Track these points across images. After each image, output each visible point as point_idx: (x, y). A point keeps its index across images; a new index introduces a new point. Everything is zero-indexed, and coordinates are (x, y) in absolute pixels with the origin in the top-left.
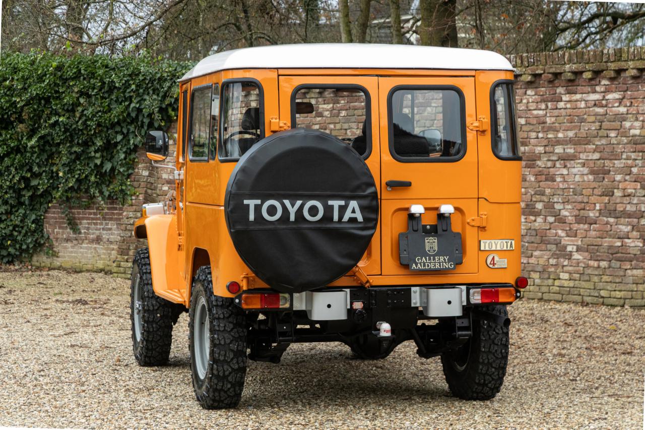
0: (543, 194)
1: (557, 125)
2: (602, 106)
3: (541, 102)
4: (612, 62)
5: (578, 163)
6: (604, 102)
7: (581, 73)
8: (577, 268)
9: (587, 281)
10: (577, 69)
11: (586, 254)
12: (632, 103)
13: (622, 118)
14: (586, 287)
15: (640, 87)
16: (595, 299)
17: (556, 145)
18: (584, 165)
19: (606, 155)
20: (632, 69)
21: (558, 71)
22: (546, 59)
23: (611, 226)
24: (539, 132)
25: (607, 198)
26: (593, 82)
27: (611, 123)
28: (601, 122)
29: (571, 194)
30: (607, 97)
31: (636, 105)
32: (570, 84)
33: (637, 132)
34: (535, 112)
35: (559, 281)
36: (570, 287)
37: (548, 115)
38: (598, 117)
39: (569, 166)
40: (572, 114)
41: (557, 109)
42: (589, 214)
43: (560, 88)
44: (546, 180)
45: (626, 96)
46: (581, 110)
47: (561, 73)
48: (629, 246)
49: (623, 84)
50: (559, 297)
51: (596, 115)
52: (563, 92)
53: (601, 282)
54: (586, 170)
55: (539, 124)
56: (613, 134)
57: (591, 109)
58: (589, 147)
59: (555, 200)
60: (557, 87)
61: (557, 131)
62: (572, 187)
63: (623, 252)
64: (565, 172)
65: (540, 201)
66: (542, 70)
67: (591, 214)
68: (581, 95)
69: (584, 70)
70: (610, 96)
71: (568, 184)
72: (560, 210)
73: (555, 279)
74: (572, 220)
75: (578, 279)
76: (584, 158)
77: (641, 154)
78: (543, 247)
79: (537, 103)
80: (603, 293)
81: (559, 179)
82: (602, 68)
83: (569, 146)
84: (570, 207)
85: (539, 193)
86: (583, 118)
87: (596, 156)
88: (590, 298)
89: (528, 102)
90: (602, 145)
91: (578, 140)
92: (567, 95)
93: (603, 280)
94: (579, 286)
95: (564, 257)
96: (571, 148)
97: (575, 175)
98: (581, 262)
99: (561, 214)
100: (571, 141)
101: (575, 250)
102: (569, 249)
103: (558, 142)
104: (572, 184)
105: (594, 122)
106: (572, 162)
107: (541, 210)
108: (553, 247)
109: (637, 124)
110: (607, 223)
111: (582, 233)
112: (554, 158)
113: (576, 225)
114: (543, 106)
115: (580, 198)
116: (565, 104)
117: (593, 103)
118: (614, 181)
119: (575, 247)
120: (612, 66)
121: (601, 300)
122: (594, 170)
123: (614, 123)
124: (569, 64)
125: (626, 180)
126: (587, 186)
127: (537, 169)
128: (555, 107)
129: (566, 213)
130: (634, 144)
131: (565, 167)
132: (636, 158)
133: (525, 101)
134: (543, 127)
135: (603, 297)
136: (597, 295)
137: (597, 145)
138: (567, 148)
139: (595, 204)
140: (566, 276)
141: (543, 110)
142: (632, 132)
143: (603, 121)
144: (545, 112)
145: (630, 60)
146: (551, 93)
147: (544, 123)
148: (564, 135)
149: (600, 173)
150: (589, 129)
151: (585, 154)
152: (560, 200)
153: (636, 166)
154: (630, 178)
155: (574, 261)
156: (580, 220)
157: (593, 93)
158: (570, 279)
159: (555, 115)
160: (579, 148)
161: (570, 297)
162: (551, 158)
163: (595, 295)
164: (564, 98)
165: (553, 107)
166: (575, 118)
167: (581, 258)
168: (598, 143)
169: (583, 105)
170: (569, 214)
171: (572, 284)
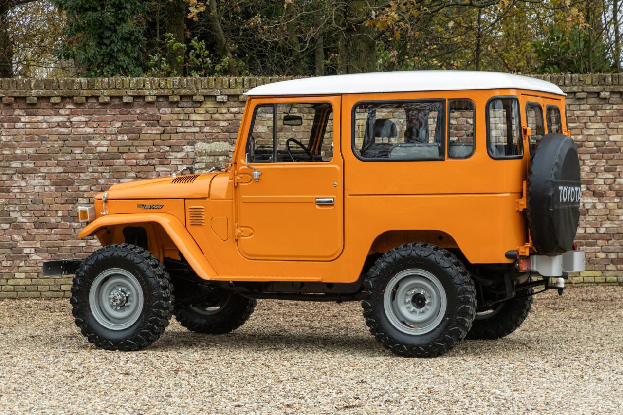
1: (13, 142)
2: (67, 127)
4: (84, 89)
5: (39, 176)
6: (68, 123)
7: (48, 98)
8: (36, 268)
9: (46, 278)
10: (45, 94)
11: (46, 255)
12: (99, 125)
13: (88, 137)
14: (46, 283)
15: (108, 111)
16: (56, 294)
17: (11, 161)
18: (44, 178)
19: (69, 168)
20: (106, 96)
21: (23, 95)
23: (75, 229)
25: (71, 206)
26: (57, 106)
27: (76, 142)
28: (64, 141)
29: (30, 203)
30: (72, 120)
31: (104, 126)
32: (30, 107)
33: (105, 149)
35: (14, 280)
36: (26, 285)
37: (4, 134)
38: (62, 137)
39: (28, 178)
40: (32, 133)
42: (50, 220)
43: (18, 110)
45: (93, 119)
46: (41, 130)
47: (25, 98)
48: (94, 246)
49: (89, 108)
50: (14, 294)
51: (60, 134)
52: (21, 113)
53: (62, 278)
54: (47, 182)
56: (78, 151)
57: (54, 129)
58: (52, 162)
59: (11, 209)
60: (14, 109)
61: (14, 148)
62: (30, 197)
63: (88, 251)
64: (23, 184)
66: (4, 94)
67: (52, 220)
68: (42, 117)
69: (52, 95)
70: (75, 119)
71: (27, 195)
72: (16, 217)
73: (7, 280)
74: (31, 226)
75: (36, 277)
76: (46, 171)
77: (108, 168)
80: (63, 288)
81: (15, 190)
82: (74, 94)
83: (27, 161)
84: (28, 214)
86: (45, 137)
87: (60, 169)
88: (49, 293)
90: (67, 160)
91: (38, 156)
92: (27, 117)
94: (37, 283)
95: (20, 258)
96: (31, 163)
97: (34, 186)
99: (18, 221)
100: (30, 157)
101: (32, 252)
102: (26, 251)
104: (31, 195)
105: (57, 141)
106: (32, 175)
108: (8, 251)
109: (104, 142)
110: (70, 227)
111: (42, 237)
113: (35, 230)
115: (40, 206)
116: (24, 125)
117: (57, 124)
118: (79, 190)
119: (33, 250)
120: (85, 93)
121: (62, 293)
122: (56, 182)
123: (79, 142)
124: (35, 90)
125: (91, 190)
126: (49, 196)
128: (13, 127)
129: (24, 220)
130: (100, 159)
131: (24, 179)
132: (103, 171)
135: (64, 291)
136: (58, 289)
137: (58, 160)
138: (26, 163)
139: (57, 211)
140: (23, 275)
142: (99, 149)
143: (67, 140)
145: (104, 89)
146: (8, 114)
148: (23, 152)
149: (62, 184)
150: (51, 146)
151: (47, 168)
152: (17, 209)
153: (102, 177)
154: (97, 188)
155: (32, 262)
156: (38, 225)
157: (56, 115)
158: (26, 278)
159: (12, 134)
160: (39, 163)
161: (27, 294)
162: (7, 172)
163: (56, 290)
164: (23, 119)
165: (10, 127)
166: (35, 137)
167: (40, 258)
168: (60, 159)
169: (45, 125)
170: (27, 221)
171: (28, 282)
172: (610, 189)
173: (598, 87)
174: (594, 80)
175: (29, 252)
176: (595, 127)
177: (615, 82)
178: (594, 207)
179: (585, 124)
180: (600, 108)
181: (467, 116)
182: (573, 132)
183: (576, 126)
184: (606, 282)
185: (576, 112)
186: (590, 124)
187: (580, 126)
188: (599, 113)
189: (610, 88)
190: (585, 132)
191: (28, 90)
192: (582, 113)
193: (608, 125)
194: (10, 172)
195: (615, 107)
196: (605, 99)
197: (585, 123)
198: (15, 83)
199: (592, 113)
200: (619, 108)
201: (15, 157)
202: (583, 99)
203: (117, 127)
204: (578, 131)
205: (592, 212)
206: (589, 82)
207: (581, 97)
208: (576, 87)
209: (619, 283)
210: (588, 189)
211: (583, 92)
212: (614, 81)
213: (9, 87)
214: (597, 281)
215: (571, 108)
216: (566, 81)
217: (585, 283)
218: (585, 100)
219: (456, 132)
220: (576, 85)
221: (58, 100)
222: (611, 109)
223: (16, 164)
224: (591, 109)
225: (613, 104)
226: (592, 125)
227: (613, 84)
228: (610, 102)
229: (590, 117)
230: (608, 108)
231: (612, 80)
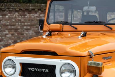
1: (25, 21)
6: (39, 16)
18: (33, 31)
32: (29, 12)
34: (18, 18)
44: (21, 35)
47: (28, 9)
52: (27, 13)
58: (34, 27)
61: (25, 23)
64: (27, 33)
68: (32, 14)
69: (35, 9)
70: (41, 15)
79: (19, 16)
81: (25, 34)
82: (41, 8)
86: (33, 20)
89: (16, 15)
97: (30, 33)
100: (29, 25)
103: (25, 25)
112: (24, 29)
114: (21, 17)
116: (28, 17)
117: (36, 16)
122: (36, 32)
124: (31, 7)
127: (18, 32)
131: (27, 31)
133: (15, 15)
138: (28, 27)
146: (23, 14)
147: (21, 21)
148: (27, 24)
160: (31, 27)
165: (24, 17)
166: (30, 20)
169: (33, 17)
213: (24, 6)
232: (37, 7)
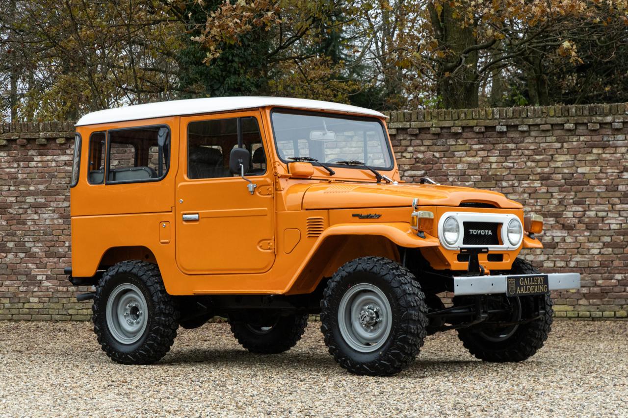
0: (14, 235)
1: (28, 180)
3: (12, 162)
5: (49, 210)
7: (54, 139)
8: (47, 293)
9: (56, 303)
10: (51, 136)
11: (56, 281)
14: (55, 308)
16: (64, 317)
17: (27, 196)
18: (54, 211)
21: (33, 137)
22: (21, 128)
24: (11, 186)
26: (64, 147)
29: (42, 234)
32: (41, 148)
34: (7, 170)
35: (29, 304)
36: (39, 309)
37: (20, 172)
39: (40, 212)
40: (43, 171)
41: (28, 167)
42: (58, 250)
43: (32, 151)
44: (18, 224)
46: (51, 168)
47: (35, 140)
50: (29, 317)
51: (66, 172)
52: (34, 154)
53: (69, 303)
54: (56, 216)
55: (11, 179)
57: (61, 168)
58: (59, 197)
59: (26, 239)
60: (29, 150)
61: (29, 185)
62: (42, 229)
64: (36, 217)
65: (11, 241)
66: (17, 136)
67: (61, 250)
68: (52, 156)
69: (57, 136)
71: (38, 227)
72: (30, 247)
73: (24, 303)
74: (42, 255)
75: (47, 301)
76: (55, 206)
78: (14, 277)
79: (9, 162)
80: (70, 312)
81: (29, 223)
84: (40, 245)
85: (10, 234)
86: (54, 175)
88: (59, 316)
91: (49, 192)
92: (39, 157)
93: (71, 301)
94: (48, 307)
95: (34, 285)
96: (42, 198)
97: (46, 219)
98: (50, 288)
99: (32, 250)
100: (42, 193)
101: (44, 279)
102: (39, 278)
103: (30, 193)
104: (43, 227)
105: (64, 178)
106: (43, 209)
107: (12, 248)
108: (24, 278)
111: (51, 265)
113: (46, 259)
114: (16, 165)
115: (50, 238)
116: (37, 164)
117: (64, 162)
119: (45, 277)
121: (69, 317)
124: (43, 132)
126: (58, 228)
127: (8, 215)
129: (37, 250)
131: (36, 213)
134: (15, 182)
135: (71, 315)
136: (66, 313)
137: (66, 196)
138: (38, 198)
139: (64, 242)
140: (36, 300)
141: (15, 168)
144: (17, 170)
146: (24, 154)
147: (16, 178)
148: (36, 188)
150: (59, 183)
151: (56, 203)
152: (31, 240)
155: (44, 288)
156: (48, 254)
157: (63, 155)
158: (39, 302)
159: (27, 172)
160: (50, 198)
161: (40, 317)
162: (23, 207)
163: (64, 313)
164: (36, 159)
165: (25, 166)
166: (46, 175)
167: (50, 284)
168: (67, 194)
169: (54, 164)
170: (39, 251)
171: (41, 306)
172: (580, 222)
173: (562, 118)
174: (557, 112)
175: (41, 279)
176: (562, 159)
177: (580, 113)
178: (564, 240)
179: (552, 157)
180: (566, 140)
181: (433, 150)
182: (540, 164)
183: (543, 158)
184: (579, 317)
185: (541, 145)
186: (557, 156)
187: (546, 158)
188: (565, 145)
189: (574, 120)
190: (552, 165)
191: (37, 132)
192: (548, 146)
193: (575, 157)
194: (25, 207)
195: (582, 138)
196: (570, 130)
197: (552, 155)
198: (26, 126)
199: (558, 145)
200: (586, 140)
201: (29, 192)
202: (548, 131)
203: (114, 164)
204: (545, 164)
205: (562, 245)
206: (552, 113)
207: (544, 129)
208: (539, 119)
209: (593, 318)
210: (557, 222)
211: (547, 124)
212: (578, 112)
213: (21, 130)
214: (568, 315)
215: (537, 141)
216: (529, 114)
217: (557, 317)
218: (551, 132)
219: (423, 165)
220: (539, 117)
221: (62, 141)
222: (578, 140)
223: (30, 199)
224: (557, 141)
225: (580, 136)
226: (558, 157)
227: (577, 115)
228: (577, 133)
229: (556, 149)
230: (574, 140)
231: (576, 111)
232: (62, 130)
